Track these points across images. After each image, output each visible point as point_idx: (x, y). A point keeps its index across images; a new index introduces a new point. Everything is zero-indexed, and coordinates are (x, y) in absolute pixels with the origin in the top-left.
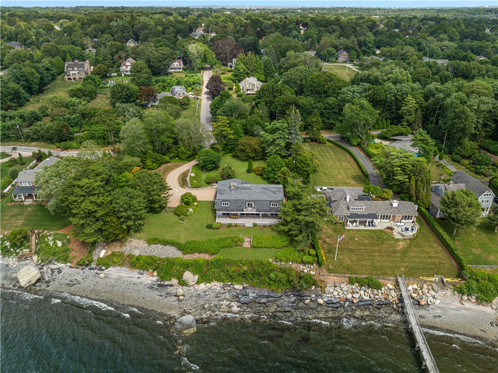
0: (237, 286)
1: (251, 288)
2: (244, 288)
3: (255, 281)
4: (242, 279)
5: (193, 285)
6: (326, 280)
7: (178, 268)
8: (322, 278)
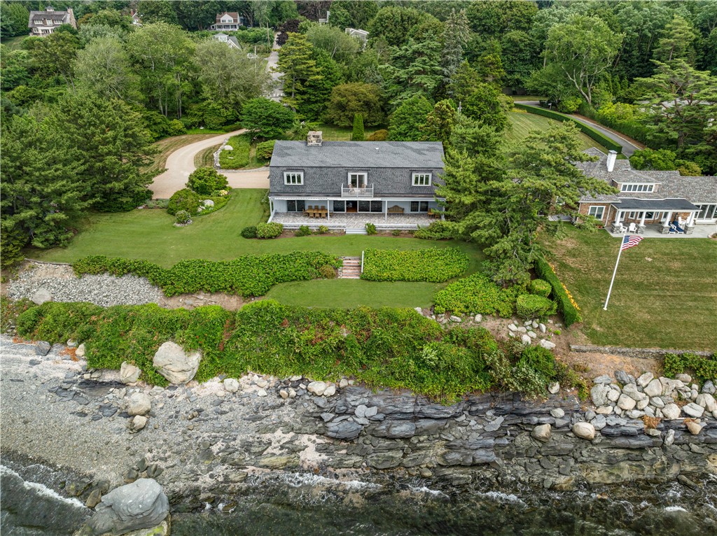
0: (318, 386)
1: (362, 390)
2: (339, 391)
3: (375, 369)
4: (335, 364)
5: (182, 383)
6: (590, 366)
7: (143, 332)
8: (579, 359)
